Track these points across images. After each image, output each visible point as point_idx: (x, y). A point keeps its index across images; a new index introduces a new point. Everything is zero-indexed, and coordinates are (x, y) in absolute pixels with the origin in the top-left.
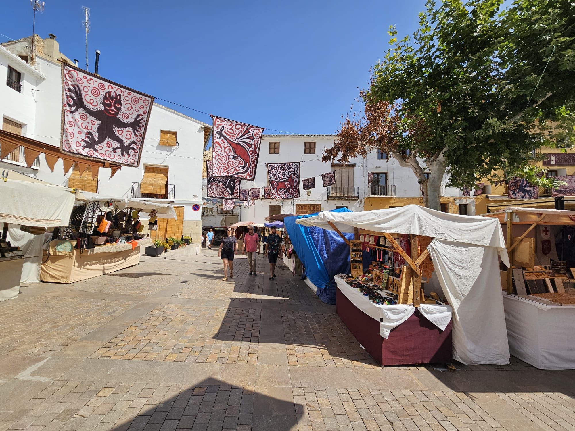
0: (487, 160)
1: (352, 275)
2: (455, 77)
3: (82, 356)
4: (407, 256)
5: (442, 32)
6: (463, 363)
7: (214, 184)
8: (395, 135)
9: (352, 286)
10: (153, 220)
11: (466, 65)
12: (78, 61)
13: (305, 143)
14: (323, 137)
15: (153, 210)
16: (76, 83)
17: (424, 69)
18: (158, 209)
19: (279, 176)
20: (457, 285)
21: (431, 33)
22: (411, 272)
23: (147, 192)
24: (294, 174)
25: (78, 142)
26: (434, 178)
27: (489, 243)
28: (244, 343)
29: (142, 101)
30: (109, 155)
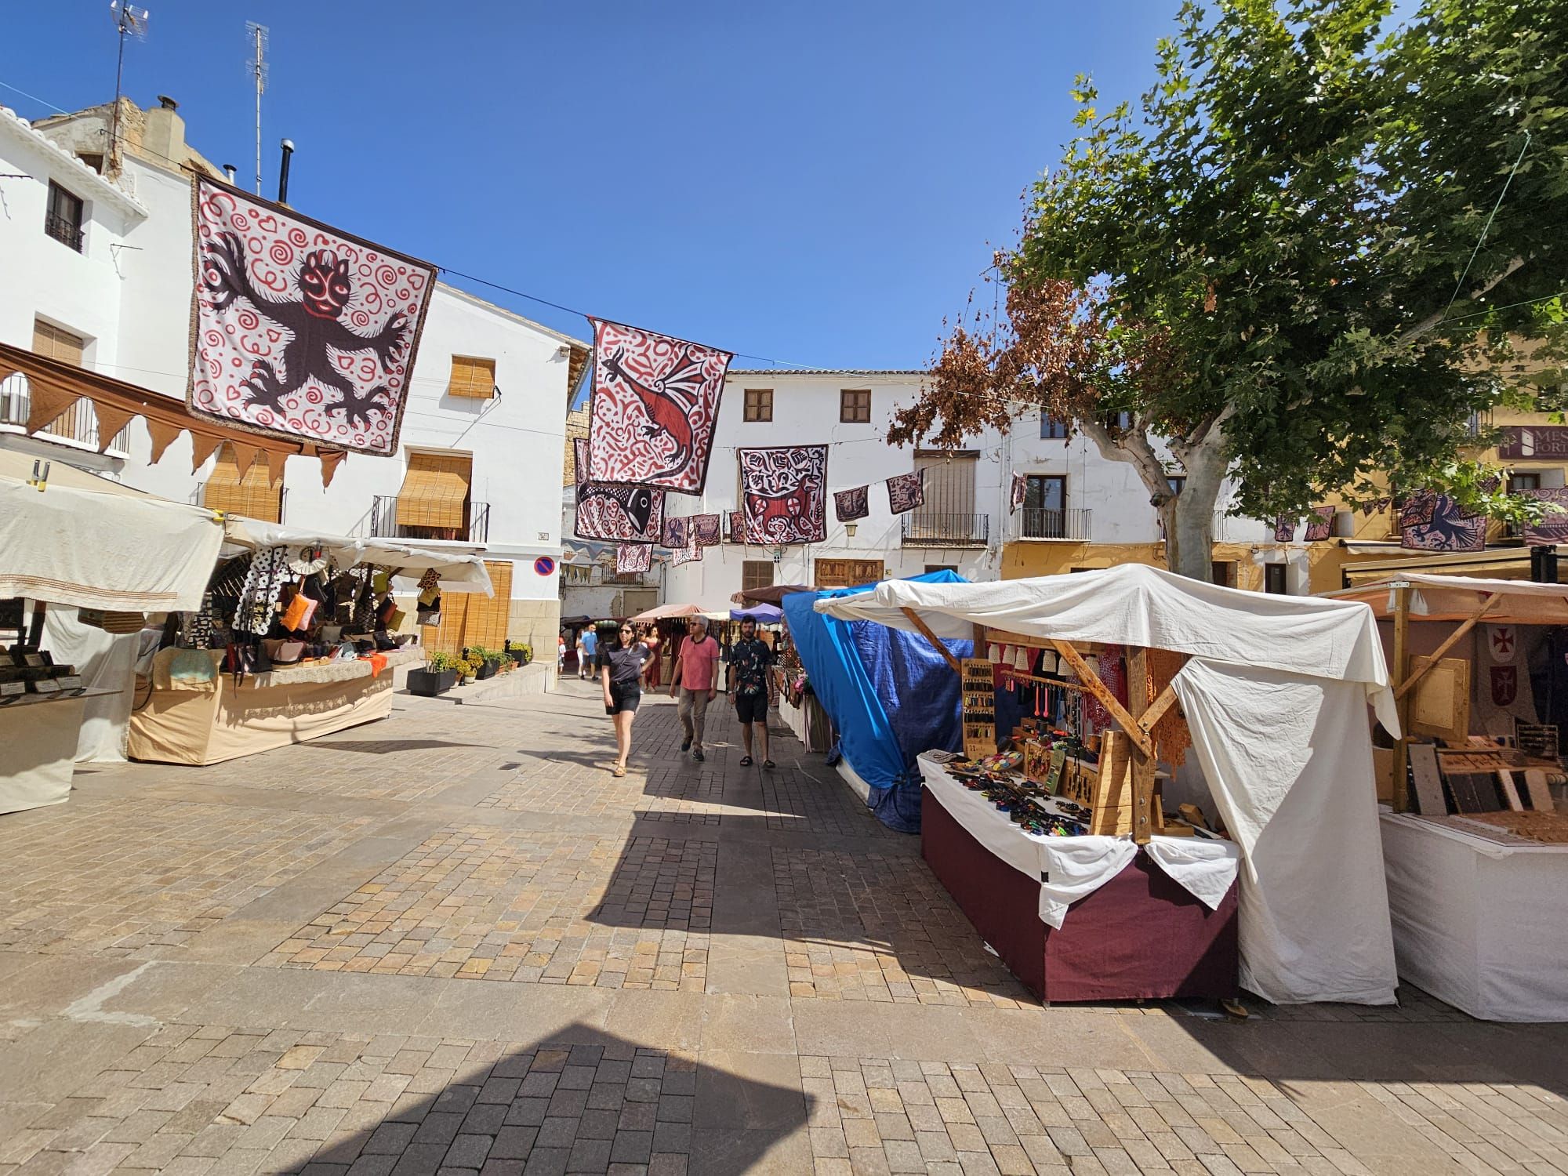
0: (1344, 444)
1: (966, 754)
2: (1255, 215)
3: (236, 961)
4: (1117, 705)
5: (1220, 92)
6: (1268, 998)
8: (1089, 372)
9: (965, 783)
10: (428, 597)
11: (1286, 181)
12: (234, 169)
13: (843, 392)
14: (892, 376)
15: (431, 570)
16: (231, 228)
17: (1169, 194)
18: (443, 568)
19: (770, 482)
20: (1252, 783)
21: (1190, 96)
22: (1128, 749)
23: (413, 522)
24: (811, 478)
25: (231, 386)
26: (1194, 490)
27: (1343, 672)
28: (671, 934)
29: (405, 276)
30: (316, 425)
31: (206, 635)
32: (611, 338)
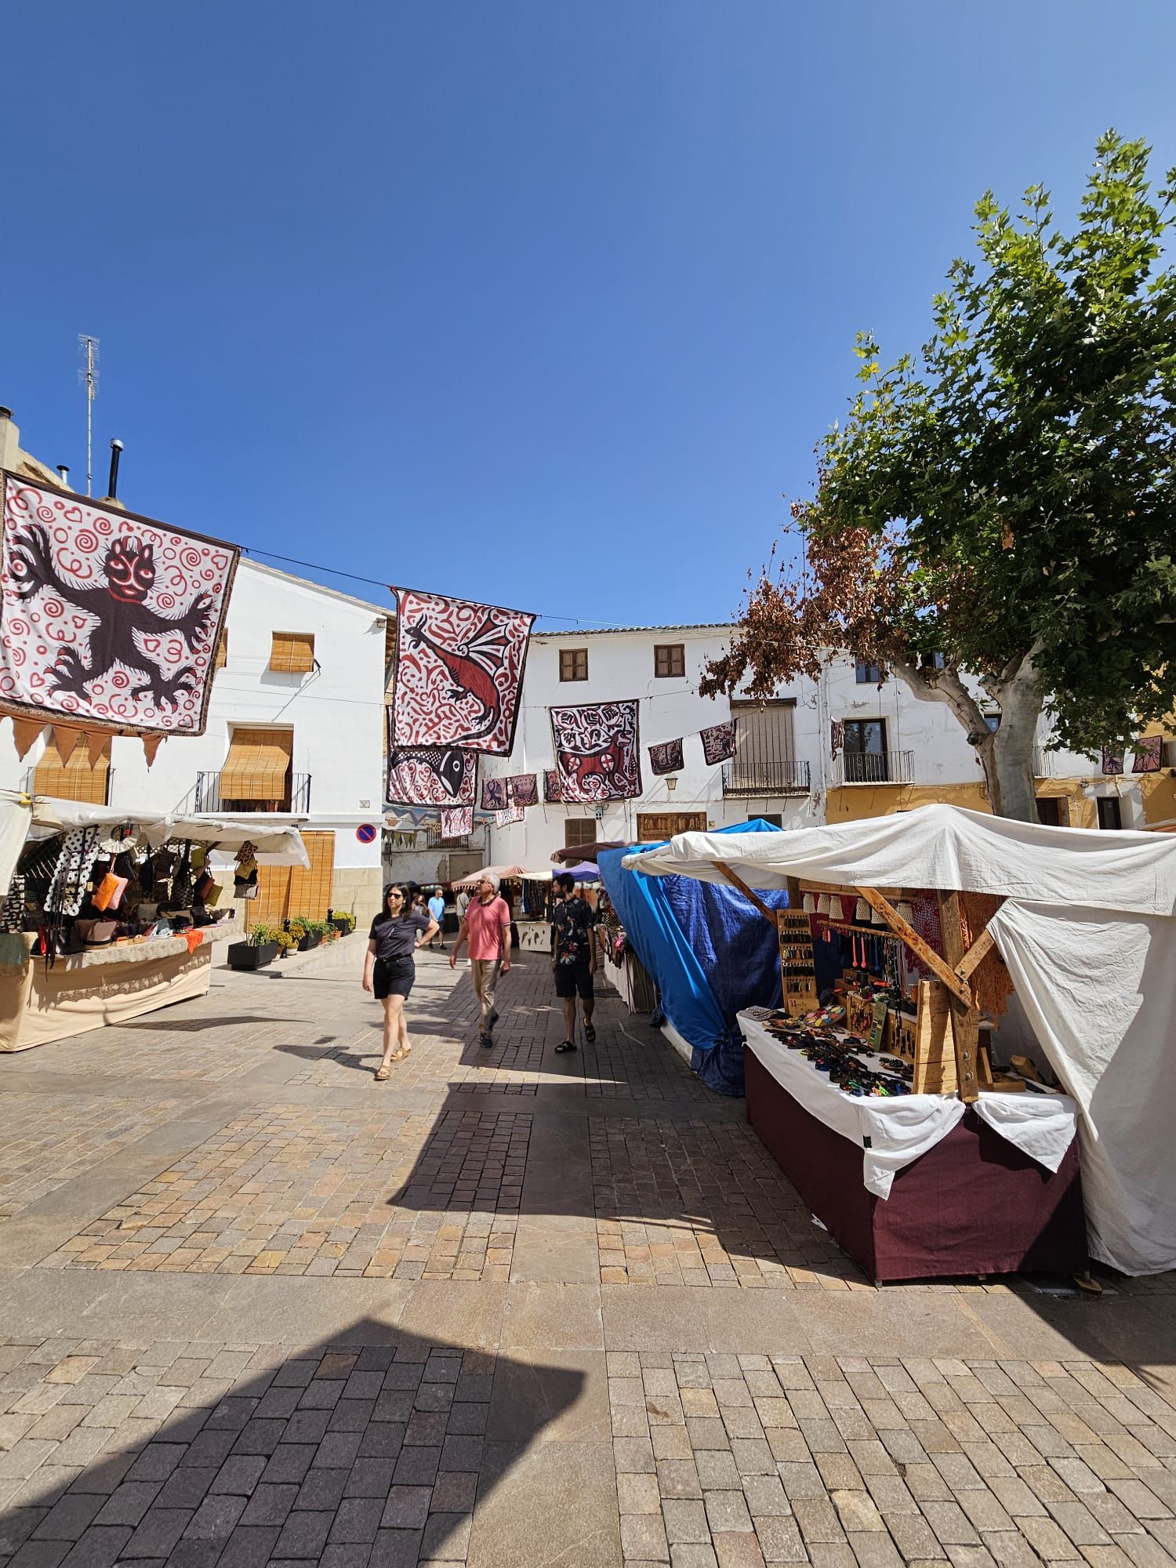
0: (1160, 673)
1: (787, 1010)
2: (1044, 453)
3: (19, 1262)
4: (931, 953)
5: (999, 340)
6: (1122, 1269)
7: (406, 769)
8: (895, 615)
9: (785, 1042)
10: (245, 870)
12: (67, 470)
13: (657, 648)
14: (704, 630)
15: (247, 843)
16: (37, 521)
17: (957, 438)
18: (259, 840)
19: (582, 739)
20: (1081, 1031)
21: (969, 345)
22: (947, 1000)
23: (236, 796)
24: (623, 733)
25: (35, 674)
26: (1011, 726)
27: (1171, 908)
28: (476, 1216)
29: (209, 557)
30: (122, 709)
31: (18, 918)
32: (414, 606)
